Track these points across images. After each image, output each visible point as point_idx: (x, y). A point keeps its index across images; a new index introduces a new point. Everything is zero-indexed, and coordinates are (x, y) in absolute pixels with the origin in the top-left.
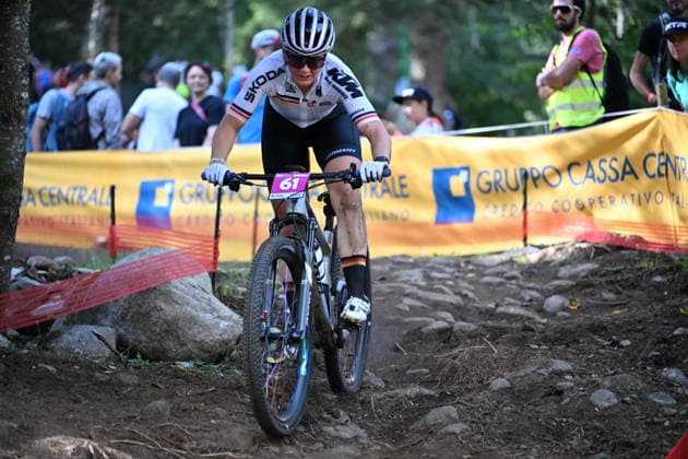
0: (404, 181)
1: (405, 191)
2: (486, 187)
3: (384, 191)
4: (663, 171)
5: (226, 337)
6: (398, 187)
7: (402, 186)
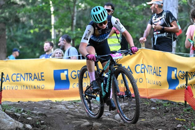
0: (42, 75)
1: (43, 78)
2: (74, 77)
3: (34, 78)
4: (143, 71)
5: (12, 128)
6: (40, 76)
7: (42, 76)
